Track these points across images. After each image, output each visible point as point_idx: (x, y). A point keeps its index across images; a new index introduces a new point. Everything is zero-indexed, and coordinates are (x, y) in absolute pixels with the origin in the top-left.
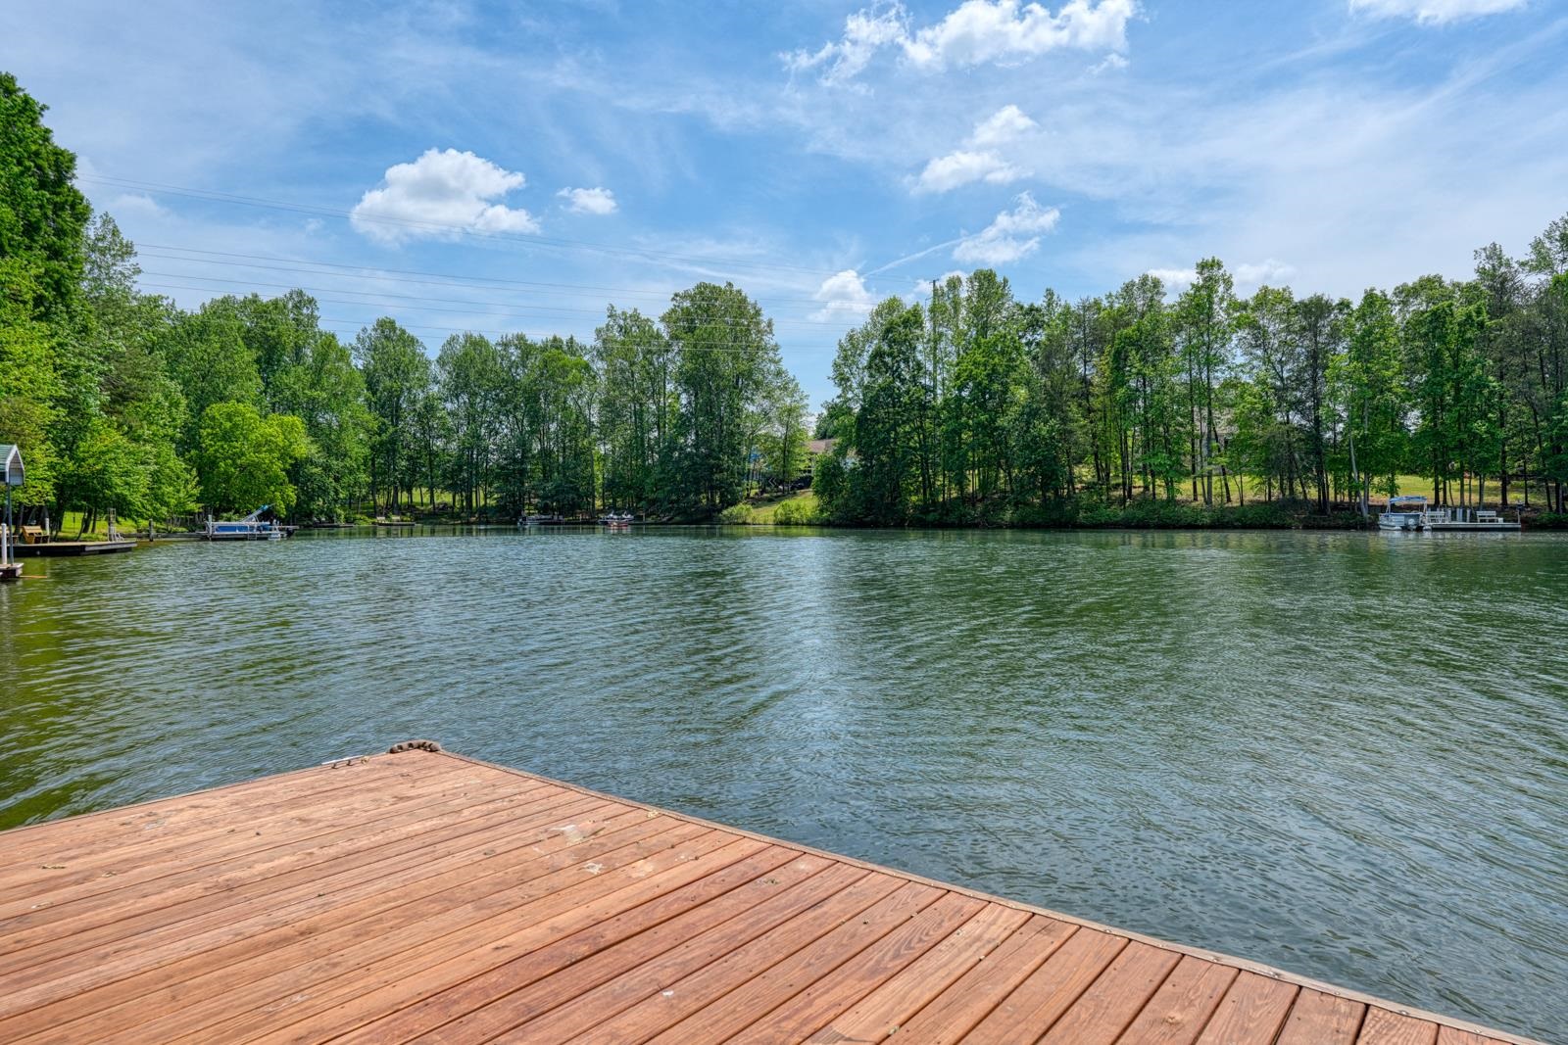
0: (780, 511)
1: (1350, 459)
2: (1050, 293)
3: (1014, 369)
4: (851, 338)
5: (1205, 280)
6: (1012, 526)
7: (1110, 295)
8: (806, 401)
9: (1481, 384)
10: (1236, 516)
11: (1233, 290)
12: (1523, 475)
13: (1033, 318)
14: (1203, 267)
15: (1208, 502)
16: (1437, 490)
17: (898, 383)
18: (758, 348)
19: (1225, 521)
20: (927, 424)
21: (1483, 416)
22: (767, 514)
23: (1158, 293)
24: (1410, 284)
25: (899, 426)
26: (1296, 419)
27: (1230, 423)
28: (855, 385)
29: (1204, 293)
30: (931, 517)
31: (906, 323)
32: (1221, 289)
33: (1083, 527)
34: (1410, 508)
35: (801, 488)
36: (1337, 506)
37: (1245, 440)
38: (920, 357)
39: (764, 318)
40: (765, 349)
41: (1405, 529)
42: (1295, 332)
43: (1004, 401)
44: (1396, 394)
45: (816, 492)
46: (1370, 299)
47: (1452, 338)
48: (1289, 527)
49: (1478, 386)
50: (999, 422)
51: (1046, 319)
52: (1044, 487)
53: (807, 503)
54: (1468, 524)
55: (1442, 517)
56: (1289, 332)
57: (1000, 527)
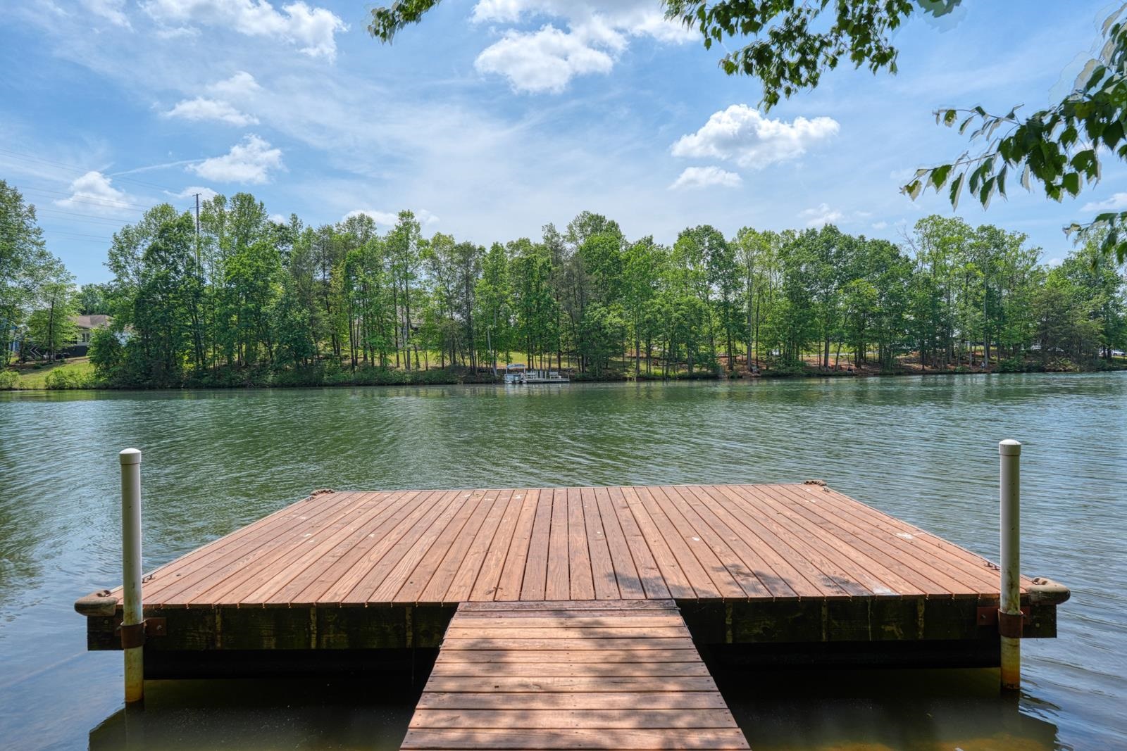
0: (52, 378)
1: (487, 342)
2: (294, 217)
3: (273, 270)
4: (126, 233)
5: (404, 224)
6: (274, 386)
7: (339, 225)
8: (72, 282)
9: (550, 302)
10: (426, 377)
11: (421, 233)
12: (568, 352)
13: (284, 234)
14: (403, 215)
15: (408, 367)
16: (529, 360)
17: (173, 274)
18: (19, 231)
19: (420, 380)
20: (199, 307)
21: (551, 320)
22: (38, 380)
23: (371, 228)
24: (515, 242)
25: (176, 308)
26: (457, 316)
27: (420, 317)
28: (130, 272)
29: (404, 232)
30: (205, 380)
31: (180, 226)
32: (414, 231)
33: (326, 385)
34: (517, 371)
35: (67, 357)
36: (481, 370)
37: (431, 329)
38: (192, 255)
39: (26, 204)
40: (27, 231)
41: (514, 383)
42: (456, 263)
43: (265, 294)
44: (509, 305)
45: (93, 361)
46: (496, 248)
47: (536, 274)
48: (456, 383)
49: (549, 303)
50: (263, 309)
51: (292, 235)
52: (297, 358)
53: (82, 369)
54: (545, 380)
55: (534, 376)
56: (452, 263)
57: (263, 387)
